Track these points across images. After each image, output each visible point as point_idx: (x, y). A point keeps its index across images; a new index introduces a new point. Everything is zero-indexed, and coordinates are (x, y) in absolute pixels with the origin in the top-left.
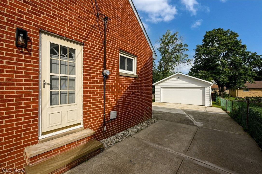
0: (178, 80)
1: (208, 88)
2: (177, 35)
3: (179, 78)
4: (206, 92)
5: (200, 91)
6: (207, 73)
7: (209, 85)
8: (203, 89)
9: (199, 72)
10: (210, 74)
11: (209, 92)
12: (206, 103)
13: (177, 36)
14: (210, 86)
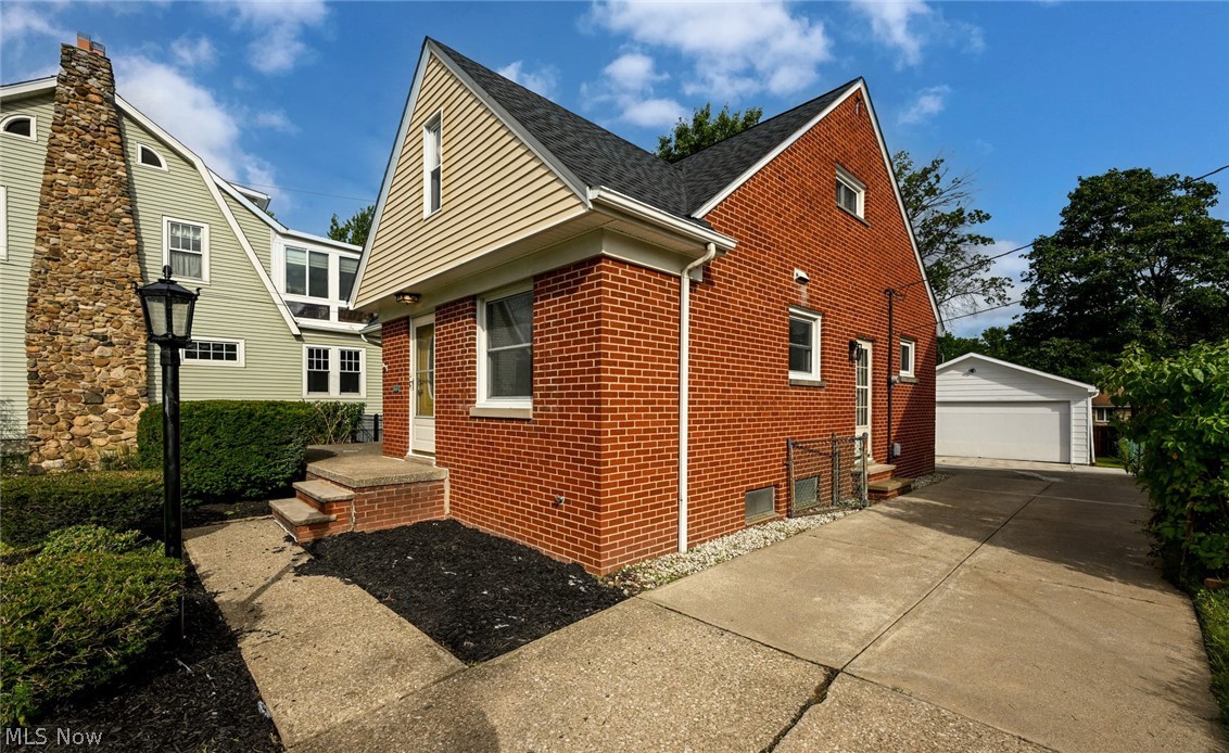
0: (970, 377)
1: (1083, 403)
2: (937, 176)
3: (972, 371)
4: (1073, 416)
5: (1051, 416)
6: (1077, 348)
7: (1085, 394)
8: (1062, 406)
9: (1048, 346)
10: (1093, 350)
11: (1083, 416)
12: (1073, 454)
13: (938, 181)
14: (1090, 400)
